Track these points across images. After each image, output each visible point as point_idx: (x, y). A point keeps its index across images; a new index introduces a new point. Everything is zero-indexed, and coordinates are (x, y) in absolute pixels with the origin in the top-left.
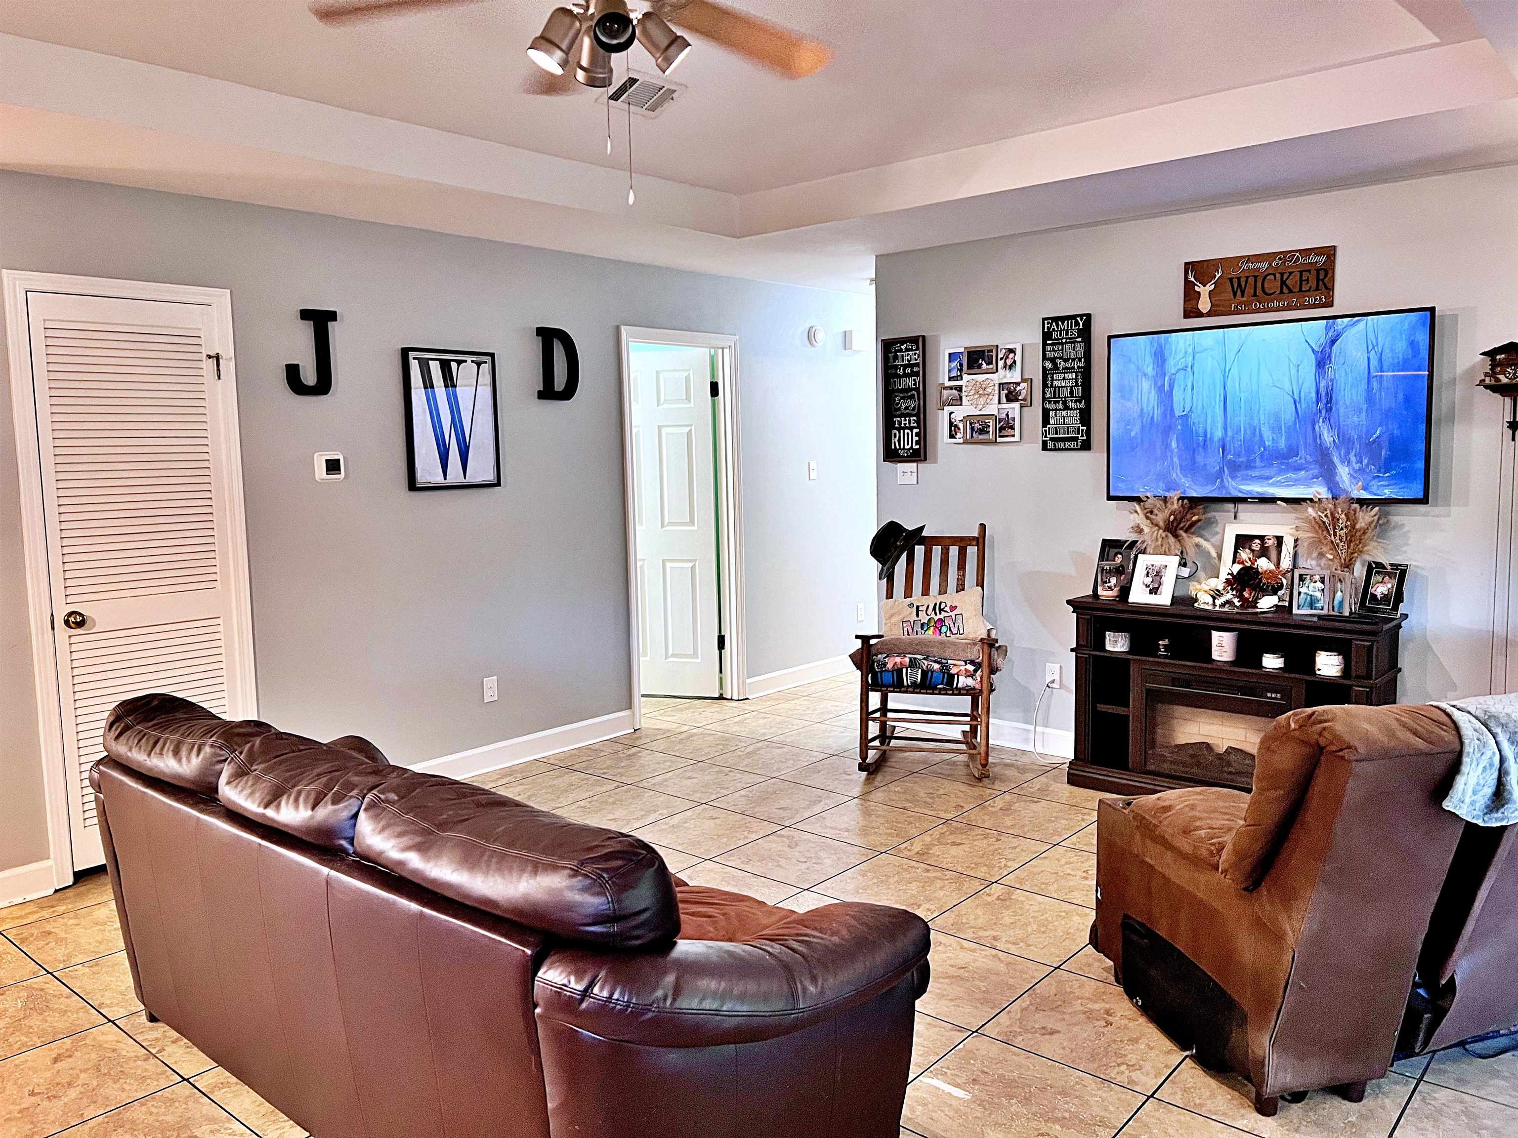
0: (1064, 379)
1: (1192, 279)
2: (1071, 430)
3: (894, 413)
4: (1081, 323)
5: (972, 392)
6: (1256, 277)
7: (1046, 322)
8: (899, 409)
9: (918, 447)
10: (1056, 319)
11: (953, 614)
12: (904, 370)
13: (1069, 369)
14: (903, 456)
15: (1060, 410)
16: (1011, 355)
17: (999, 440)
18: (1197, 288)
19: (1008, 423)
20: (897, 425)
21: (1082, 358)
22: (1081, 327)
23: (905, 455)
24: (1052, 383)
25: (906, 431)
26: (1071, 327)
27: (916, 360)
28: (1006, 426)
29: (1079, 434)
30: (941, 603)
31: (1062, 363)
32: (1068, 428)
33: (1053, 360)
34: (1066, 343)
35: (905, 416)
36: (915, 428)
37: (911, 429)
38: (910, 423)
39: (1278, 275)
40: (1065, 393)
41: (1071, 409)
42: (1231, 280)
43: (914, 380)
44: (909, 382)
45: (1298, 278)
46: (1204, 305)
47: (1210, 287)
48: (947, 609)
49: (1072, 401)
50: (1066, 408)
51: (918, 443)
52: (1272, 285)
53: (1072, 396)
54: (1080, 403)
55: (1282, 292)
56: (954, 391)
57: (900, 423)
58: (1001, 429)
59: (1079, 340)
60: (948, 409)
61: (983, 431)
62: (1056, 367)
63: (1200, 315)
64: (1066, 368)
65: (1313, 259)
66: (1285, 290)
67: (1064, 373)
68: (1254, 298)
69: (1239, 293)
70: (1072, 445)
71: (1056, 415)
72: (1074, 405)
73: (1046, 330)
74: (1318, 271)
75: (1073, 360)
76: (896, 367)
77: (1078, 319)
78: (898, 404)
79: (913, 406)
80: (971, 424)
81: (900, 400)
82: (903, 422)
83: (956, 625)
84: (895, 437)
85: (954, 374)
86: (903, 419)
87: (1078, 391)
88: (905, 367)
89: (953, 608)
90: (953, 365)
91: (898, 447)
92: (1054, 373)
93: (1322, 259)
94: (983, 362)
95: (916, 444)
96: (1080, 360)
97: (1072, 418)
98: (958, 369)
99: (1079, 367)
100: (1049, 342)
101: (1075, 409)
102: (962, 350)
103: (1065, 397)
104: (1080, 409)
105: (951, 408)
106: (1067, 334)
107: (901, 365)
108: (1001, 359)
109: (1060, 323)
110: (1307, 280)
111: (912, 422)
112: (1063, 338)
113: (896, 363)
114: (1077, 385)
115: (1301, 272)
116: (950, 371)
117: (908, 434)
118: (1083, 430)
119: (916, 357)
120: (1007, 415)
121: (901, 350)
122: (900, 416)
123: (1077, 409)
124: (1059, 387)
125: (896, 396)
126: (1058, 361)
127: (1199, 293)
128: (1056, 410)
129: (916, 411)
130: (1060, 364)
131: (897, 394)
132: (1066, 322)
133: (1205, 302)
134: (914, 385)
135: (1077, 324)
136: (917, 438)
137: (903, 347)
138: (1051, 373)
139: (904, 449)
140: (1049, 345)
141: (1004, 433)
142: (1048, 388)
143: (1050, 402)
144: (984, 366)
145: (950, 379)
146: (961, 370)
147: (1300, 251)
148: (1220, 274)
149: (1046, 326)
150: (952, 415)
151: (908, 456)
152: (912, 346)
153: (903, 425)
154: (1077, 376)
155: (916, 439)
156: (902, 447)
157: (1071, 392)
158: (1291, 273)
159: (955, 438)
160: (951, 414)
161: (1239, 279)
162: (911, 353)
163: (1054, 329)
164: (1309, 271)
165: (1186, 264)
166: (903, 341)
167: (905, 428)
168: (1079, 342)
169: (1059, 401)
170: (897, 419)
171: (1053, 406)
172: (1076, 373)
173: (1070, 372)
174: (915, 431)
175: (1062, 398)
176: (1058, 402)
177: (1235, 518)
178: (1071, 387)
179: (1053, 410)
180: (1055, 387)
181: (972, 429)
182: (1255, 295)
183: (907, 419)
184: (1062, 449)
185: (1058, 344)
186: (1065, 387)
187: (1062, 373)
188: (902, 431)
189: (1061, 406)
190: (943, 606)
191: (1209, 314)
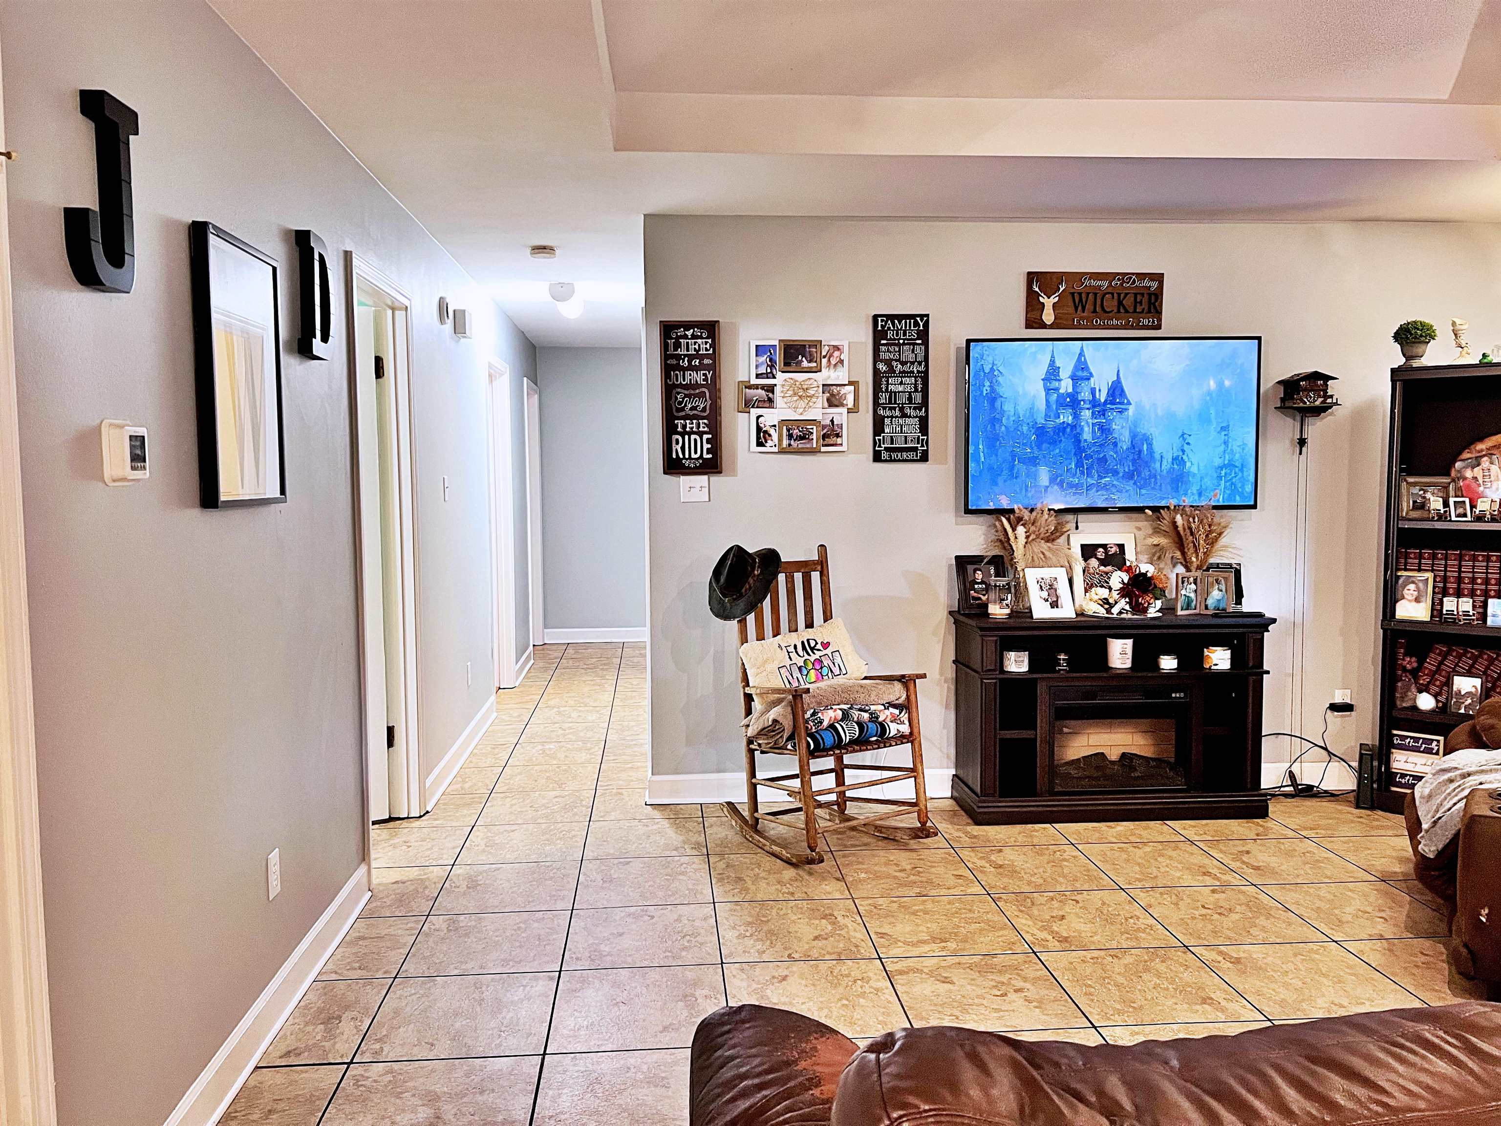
0: (901, 383)
1: (1037, 289)
2: (909, 439)
3: (676, 414)
4: (921, 324)
5: (790, 393)
6: (1095, 294)
7: (880, 319)
8: (683, 409)
9: (710, 456)
10: (891, 317)
11: (828, 651)
12: (690, 362)
13: (908, 372)
14: (689, 468)
15: (896, 417)
16: (836, 354)
17: (823, 449)
18: (1041, 299)
19: (833, 430)
20: (679, 429)
21: (922, 362)
22: (921, 328)
23: (692, 465)
24: (887, 388)
25: (693, 437)
26: (910, 327)
27: (706, 350)
28: (831, 434)
29: (918, 443)
30: (808, 640)
31: (899, 366)
32: (906, 437)
33: (888, 363)
34: (904, 344)
35: (691, 418)
36: (706, 433)
37: (701, 434)
38: (698, 426)
39: (1115, 295)
40: (904, 399)
41: (910, 417)
42: (1073, 294)
43: (704, 375)
44: (698, 377)
45: (1132, 299)
46: (1048, 316)
47: (1054, 299)
48: (819, 646)
49: (910, 408)
50: (904, 415)
51: (709, 451)
52: (1110, 304)
53: (910, 403)
54: (920, 410)
55: (1119, 312)
56: (760, 391)
57: (684, 427)
58: (824, 437)
59: (919, 342)
60: (754, 412)
61: (805, 437)
62: (891, 370)
63: (1043, 326)
64: (904, 372)
65: (1146, 283)
66: (1122, 310)
67: (901, 377)
68: (1094, 314)
69: (1080, 308)
70: (911, 456)
71: (891, 422)
72: (913, 413)
73: (880, 328)
74: (1150, 295)
75: (912, 363)
76: (678, 357)
77: (918, 319)
78: (680, 403)
79: (702, 406)
80: (788, 430)
81: (683, 399)
82: (688, 426)
83: (836, 665)
84: (677, 443)
85: (762, 370)
86: (688, 422)
87: (918, 398)
88: (691, 358)
89: (826, 645)
90: (762, 359)
91: (681, 456)
92: (889, 377)
93: (1155, 285)
94: (804, 359)
95: (708, 453)
96: (920, 363)
97: (911, 426)
98: (768, 365)
99: (918, 372)
100: (883, 342)
101: (914, 417)
102: (776, 343)
103: (903, 404)
104: (921, 417)
105: (760, 411)
106: (905, 334)
107: (685, 356)
108: (824, 357)
109: (896, 321)
110: (1141, 303)
111: (701, 425)
112: (900, 339)
113: (679, 352)
114: (916, 391)
115: (1136, 295)
116: (757, 367)
117: (695, 440)
118: (923, 440)
119: (708, 346)
120: (832, 421)
121: (685, 337)
122: (685, 418)
123: (917, 417)
124: (895, 393)
125: (678, 393)
126: (894, 364)
127: (1043, 304)
128: (892, 417)
129: (708, 412)
130: (896, 367)
131: (679, 390)
132: (903, 321)
133: (1049, 314)
134: (704, 380)
135: (916, 324)
136: (709, 446)
137: (689, 333)
138: (886, 377)
139: (690, 458)
140: (884, 345)
141: (828, 441)
142: (882, 392)
143: (884, 408)
144: (805, 364)
145: (758, 376)
146: (772, 366)
147: (1137, 274)
148: (1064, 287)
149: (880, 324)
150: (761, 419)
151: (696, 467)
152: (702, 333)
153: (688, 429)
154: (916, 381)
155: (706, 446)
156: (687, 456)
157: (910, 399)
158: (1127, 294)
159: (765, 446)
160: (758, 418)
161: (1080, 294)
162: (699, 341)
163: (889, 328)
164: (1143, 295)
165: (1029, 273)
166: (688, 325)
167: (692, 432)
168: (919, 344)
169: (896, 407)
170: (679, 422)
171: (888, 413)
172: (916, 377)
173: (908, 377)
174: (705, 437)
175: (899, 404)
176: (894, 408)
177: (1077, 528)
178: (910, 393)
179: (888, 417)
180: (891, 392)
181: (790, 436)
182: (1095, 311)
183: (694, 421)
184: (899, 461)
185: (895, 344)
186: (902, 392)
187: (899, 377)
188: (687, 437)
189: (898, 413)
190: (813, 644)
191: (1052, 327)
